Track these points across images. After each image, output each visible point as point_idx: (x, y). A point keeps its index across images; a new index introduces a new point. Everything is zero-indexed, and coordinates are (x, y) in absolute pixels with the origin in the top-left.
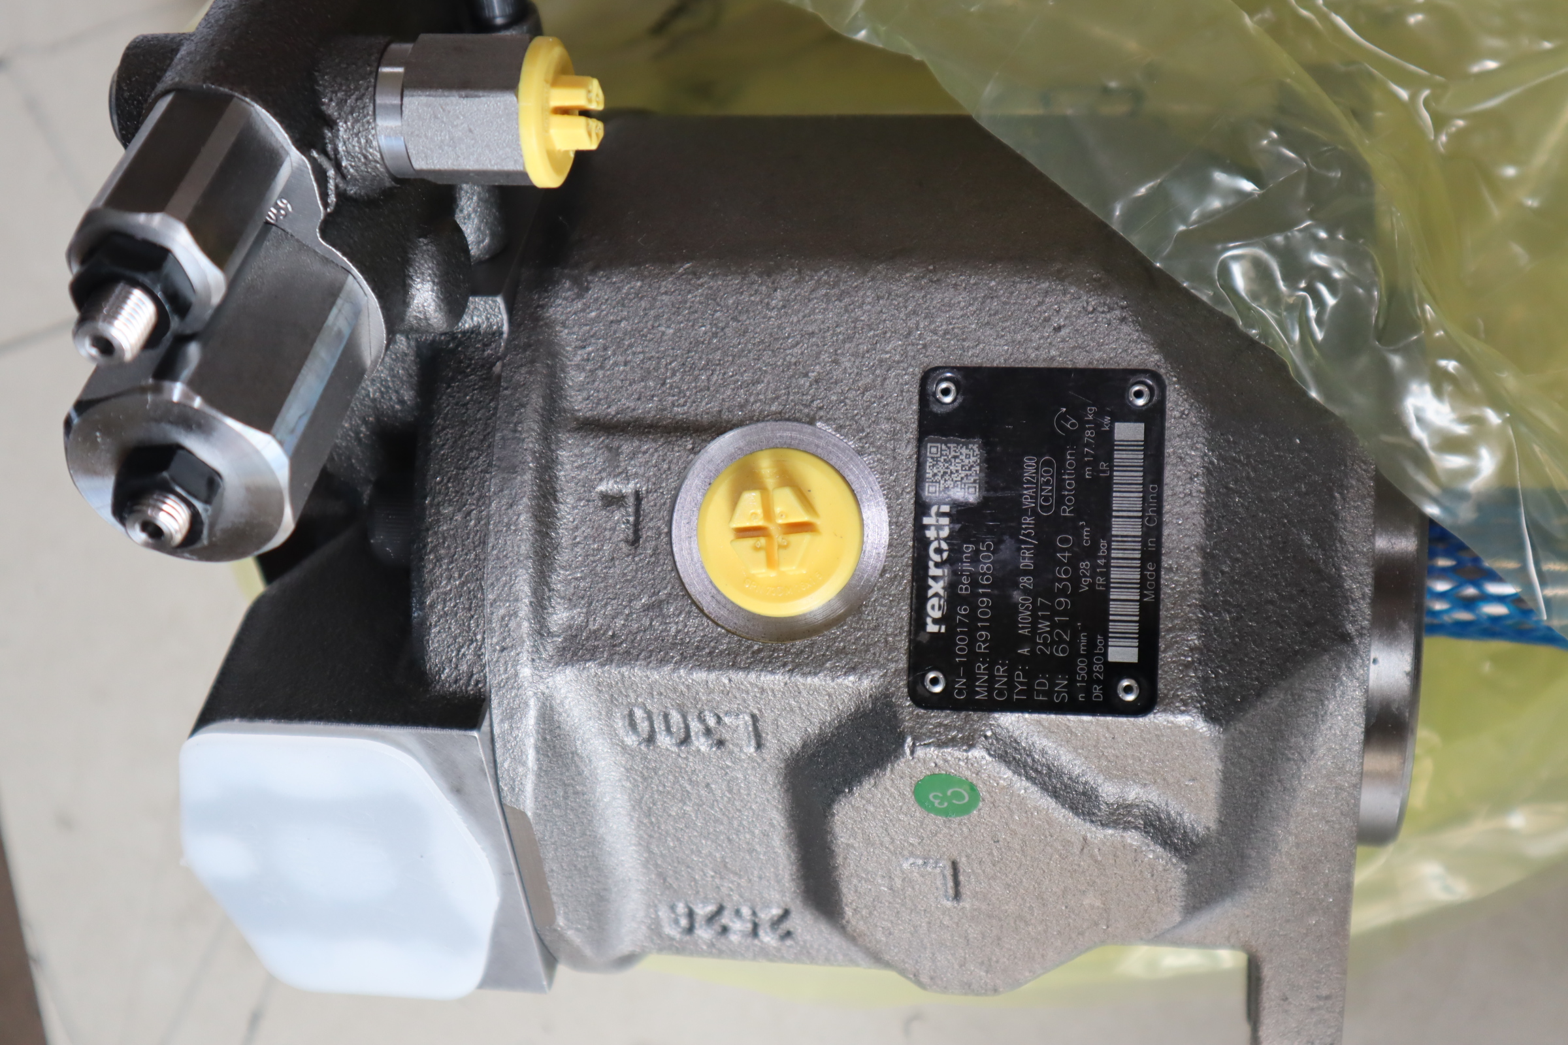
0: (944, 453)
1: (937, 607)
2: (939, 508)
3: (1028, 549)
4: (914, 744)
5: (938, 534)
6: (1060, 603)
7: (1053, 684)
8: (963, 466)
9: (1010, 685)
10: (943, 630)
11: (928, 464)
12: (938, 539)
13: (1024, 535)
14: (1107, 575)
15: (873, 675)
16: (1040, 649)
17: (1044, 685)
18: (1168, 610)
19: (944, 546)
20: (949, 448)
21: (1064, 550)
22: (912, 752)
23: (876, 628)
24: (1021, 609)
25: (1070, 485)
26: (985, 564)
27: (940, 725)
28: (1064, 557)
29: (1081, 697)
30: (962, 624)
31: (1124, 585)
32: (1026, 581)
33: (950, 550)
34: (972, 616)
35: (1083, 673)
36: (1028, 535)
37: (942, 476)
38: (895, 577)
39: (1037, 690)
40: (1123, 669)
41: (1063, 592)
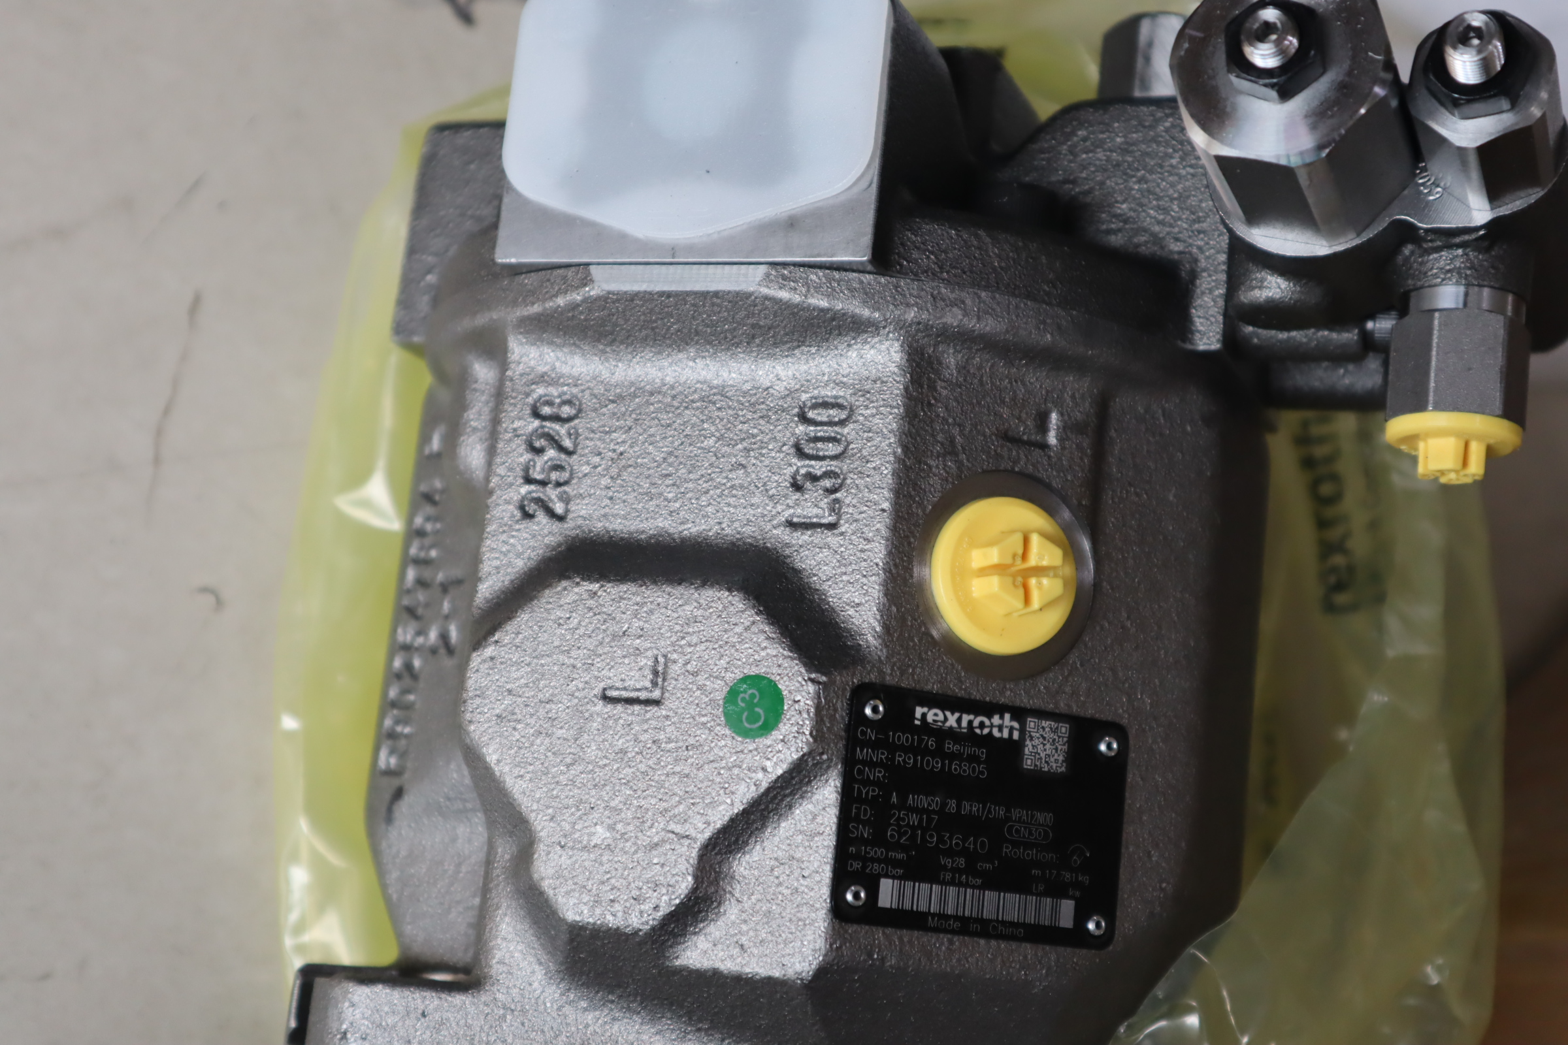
0: (1061, 740)
1: (936, 718)
2: (1016, 729)
3: (978, 810)
4: (819, 683)
5: (995, 726)
6: (931, 836)
7: (864, 823)
8: (1049, 756)
9: (867, 782)
10: (917, 722)
11: (1053, 723)
12: (992, 726)
13: (990, 807)
14: (952, 883)
15: (881, 650)
16: (895, 814)
17: (865, 815)
18: (918, 939)
19: (986, 731)
20: (1064, 745)
21: (975, 843)
22: (812, 681)
23: (921, 660)
24: (929, 799)
25: (1028, 854)
26: (969, 768)
27: (836, 710)
28: (970, 844)
29: (852, 849)
30: (920, 741)
31: (943, 899)
32: (952, 804)
33: (982, 736)
34: (926, 752)
35: (872, 853)
36: (989, 812)
37: (1042, 736)
38: (961, 681)
39: (861, 808)
40: (873, 893)
41: (941, 840)
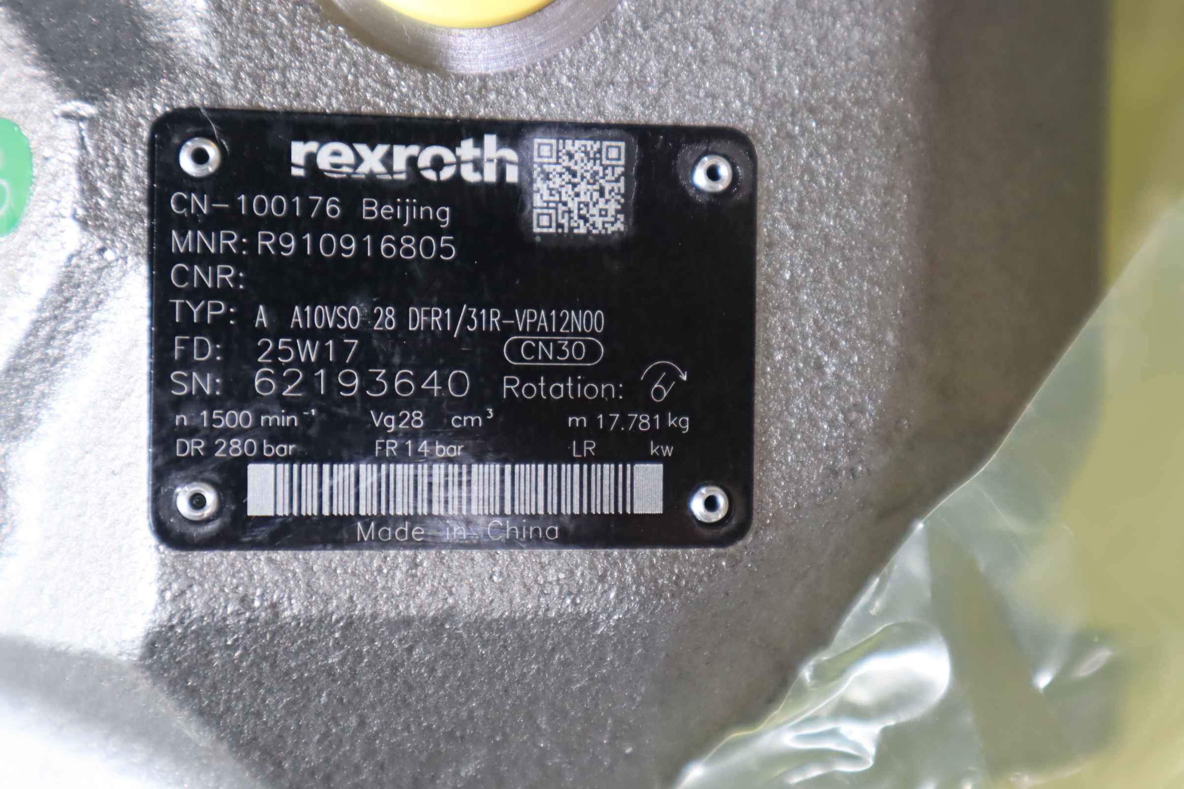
0: (609, 171)
1: (337, 160)
2: (512, 163)
3: (443, 321)
4: (82, 119)
5: (466, 162)
6: (349, 378)
7: (202, 369)
8: (587, 205)
9: (200, 293)
10: (296, 172)
11: (589, 143)
12: (459, 163)
13: (468, 313)
14: (401, 457)
15: (208, 44)
16: (267, 344)
17: (202, 353)
18: (343, 563)
19: (447, 173)
20: (617, 180)
21: (443, 382)
22: (67, 116)
23: (294, 49)
24: (337, 310)
25: (557, 391)
26: (417, 246)
27: (121, 167)
28: (431, 383)
29: (182, 419)
30: (308, 206)
31: (384, 490)
32: (387, 316)
33: (439, 183)
34: (321, 224)
35: (226, 422)
36: (468, 321)
37: (568, 169)
38: (388, 85)
39: (192, 341)
40: (235, 491)
41: (369, 382)
